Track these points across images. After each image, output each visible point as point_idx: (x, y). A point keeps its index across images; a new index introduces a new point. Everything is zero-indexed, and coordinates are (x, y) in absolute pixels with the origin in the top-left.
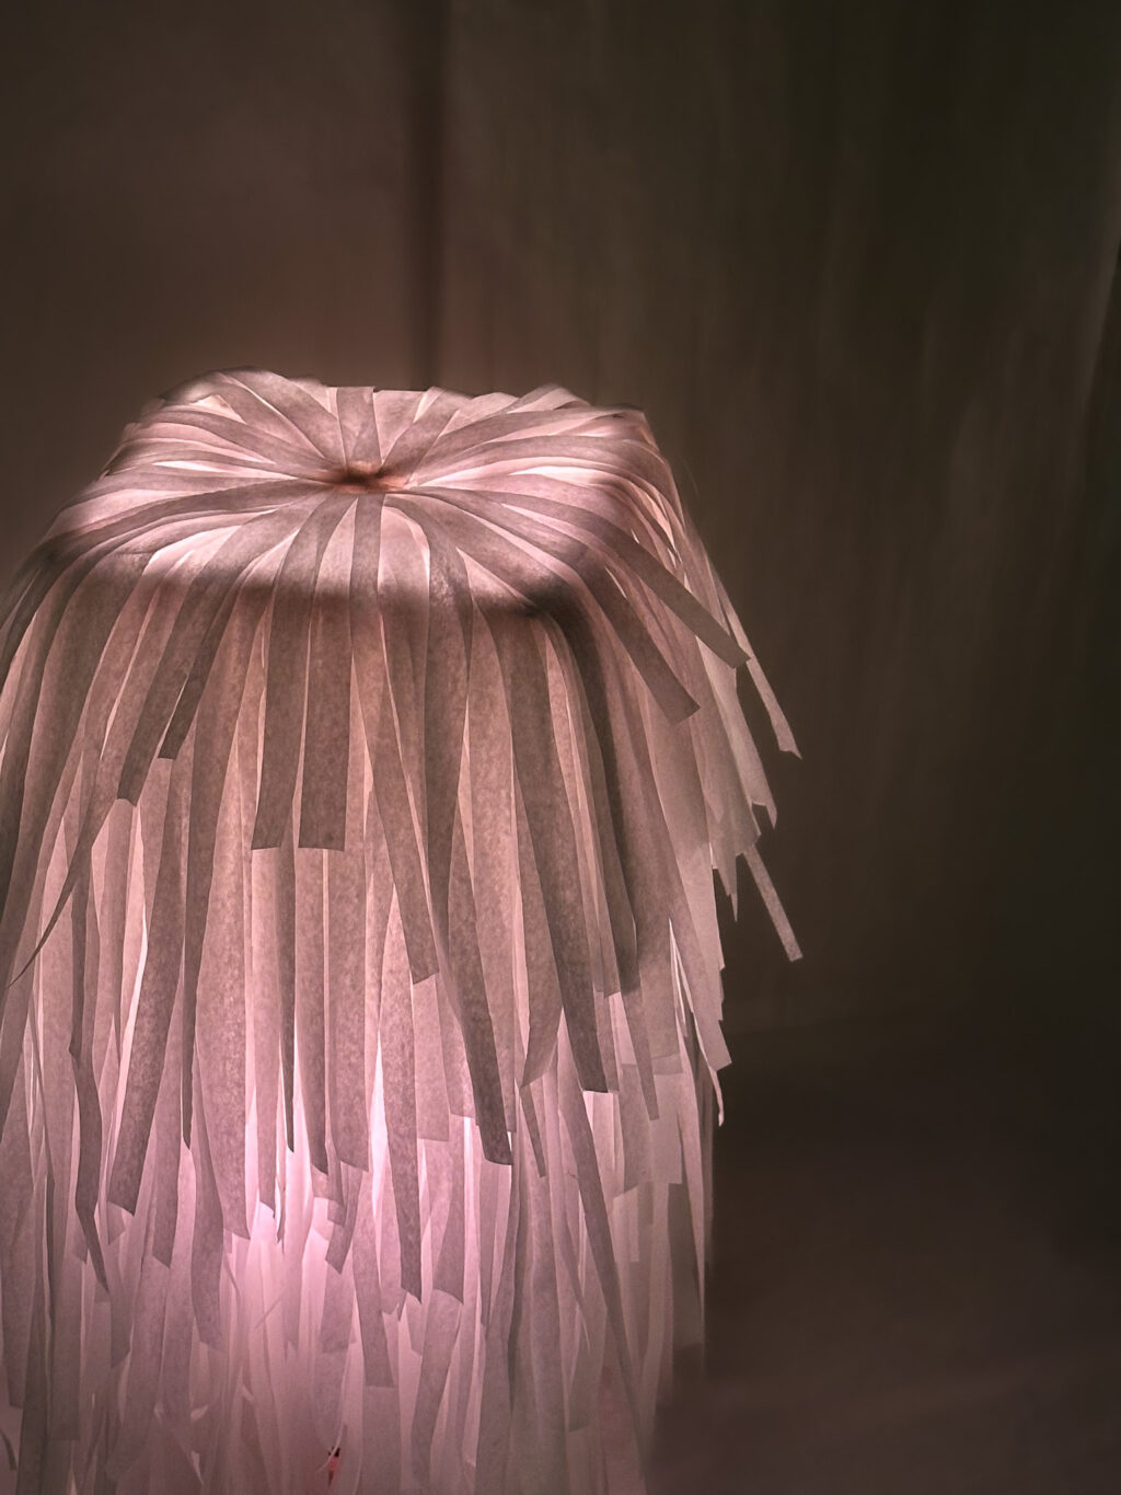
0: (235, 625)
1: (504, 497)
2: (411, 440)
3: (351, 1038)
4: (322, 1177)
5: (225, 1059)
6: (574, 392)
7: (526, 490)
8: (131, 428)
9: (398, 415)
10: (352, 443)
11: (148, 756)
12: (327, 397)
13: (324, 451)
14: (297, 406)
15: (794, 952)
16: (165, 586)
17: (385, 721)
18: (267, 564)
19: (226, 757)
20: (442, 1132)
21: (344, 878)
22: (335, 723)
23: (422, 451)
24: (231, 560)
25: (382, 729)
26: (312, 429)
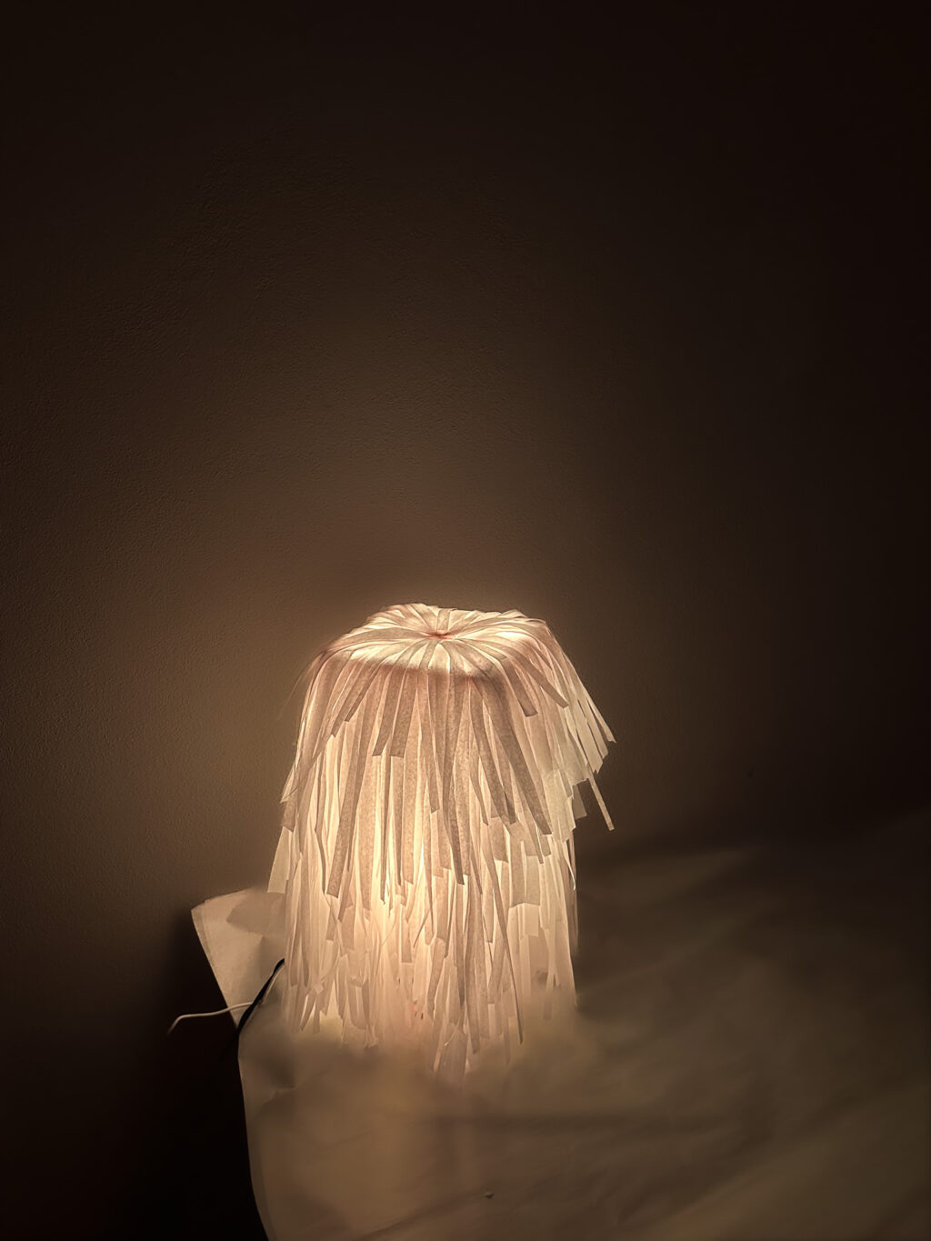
0: (379, 677)
1: (483, 642)
2: (460, 624)
3: (409, 832)
4: (399, 887)
5: (367, 837)
6: (521, 611)
7: (492, 640)
8: (369, 618)
9: (458, 617)
10: (440, 625)
11: (342, 720)
12: (436, 610)
13: (430, 627)
14: (426, 613)
15: (611, 828)
16: (358, 663)
17: (426, 714)
18: (393, 659)
19: (373, 724)
20: (440, 874)
21: (410, 771)
22: (407, 713)
23: (462, 628)
24: (380, 657)
25: (424, 718)
26: (428, 620)
